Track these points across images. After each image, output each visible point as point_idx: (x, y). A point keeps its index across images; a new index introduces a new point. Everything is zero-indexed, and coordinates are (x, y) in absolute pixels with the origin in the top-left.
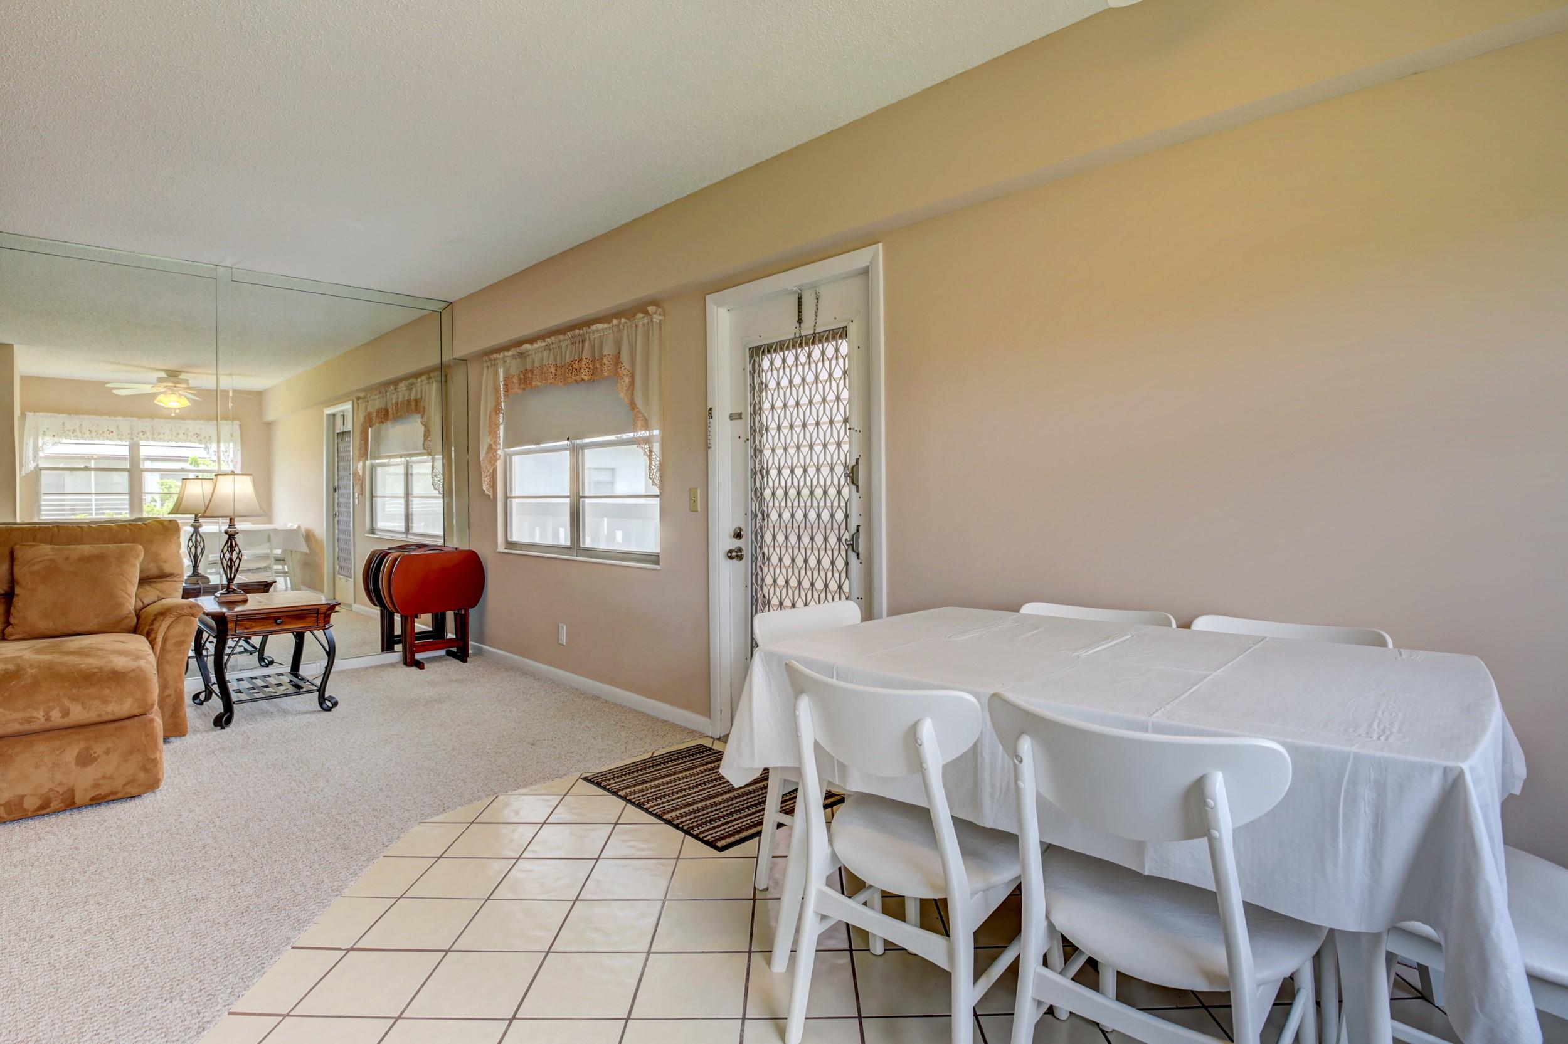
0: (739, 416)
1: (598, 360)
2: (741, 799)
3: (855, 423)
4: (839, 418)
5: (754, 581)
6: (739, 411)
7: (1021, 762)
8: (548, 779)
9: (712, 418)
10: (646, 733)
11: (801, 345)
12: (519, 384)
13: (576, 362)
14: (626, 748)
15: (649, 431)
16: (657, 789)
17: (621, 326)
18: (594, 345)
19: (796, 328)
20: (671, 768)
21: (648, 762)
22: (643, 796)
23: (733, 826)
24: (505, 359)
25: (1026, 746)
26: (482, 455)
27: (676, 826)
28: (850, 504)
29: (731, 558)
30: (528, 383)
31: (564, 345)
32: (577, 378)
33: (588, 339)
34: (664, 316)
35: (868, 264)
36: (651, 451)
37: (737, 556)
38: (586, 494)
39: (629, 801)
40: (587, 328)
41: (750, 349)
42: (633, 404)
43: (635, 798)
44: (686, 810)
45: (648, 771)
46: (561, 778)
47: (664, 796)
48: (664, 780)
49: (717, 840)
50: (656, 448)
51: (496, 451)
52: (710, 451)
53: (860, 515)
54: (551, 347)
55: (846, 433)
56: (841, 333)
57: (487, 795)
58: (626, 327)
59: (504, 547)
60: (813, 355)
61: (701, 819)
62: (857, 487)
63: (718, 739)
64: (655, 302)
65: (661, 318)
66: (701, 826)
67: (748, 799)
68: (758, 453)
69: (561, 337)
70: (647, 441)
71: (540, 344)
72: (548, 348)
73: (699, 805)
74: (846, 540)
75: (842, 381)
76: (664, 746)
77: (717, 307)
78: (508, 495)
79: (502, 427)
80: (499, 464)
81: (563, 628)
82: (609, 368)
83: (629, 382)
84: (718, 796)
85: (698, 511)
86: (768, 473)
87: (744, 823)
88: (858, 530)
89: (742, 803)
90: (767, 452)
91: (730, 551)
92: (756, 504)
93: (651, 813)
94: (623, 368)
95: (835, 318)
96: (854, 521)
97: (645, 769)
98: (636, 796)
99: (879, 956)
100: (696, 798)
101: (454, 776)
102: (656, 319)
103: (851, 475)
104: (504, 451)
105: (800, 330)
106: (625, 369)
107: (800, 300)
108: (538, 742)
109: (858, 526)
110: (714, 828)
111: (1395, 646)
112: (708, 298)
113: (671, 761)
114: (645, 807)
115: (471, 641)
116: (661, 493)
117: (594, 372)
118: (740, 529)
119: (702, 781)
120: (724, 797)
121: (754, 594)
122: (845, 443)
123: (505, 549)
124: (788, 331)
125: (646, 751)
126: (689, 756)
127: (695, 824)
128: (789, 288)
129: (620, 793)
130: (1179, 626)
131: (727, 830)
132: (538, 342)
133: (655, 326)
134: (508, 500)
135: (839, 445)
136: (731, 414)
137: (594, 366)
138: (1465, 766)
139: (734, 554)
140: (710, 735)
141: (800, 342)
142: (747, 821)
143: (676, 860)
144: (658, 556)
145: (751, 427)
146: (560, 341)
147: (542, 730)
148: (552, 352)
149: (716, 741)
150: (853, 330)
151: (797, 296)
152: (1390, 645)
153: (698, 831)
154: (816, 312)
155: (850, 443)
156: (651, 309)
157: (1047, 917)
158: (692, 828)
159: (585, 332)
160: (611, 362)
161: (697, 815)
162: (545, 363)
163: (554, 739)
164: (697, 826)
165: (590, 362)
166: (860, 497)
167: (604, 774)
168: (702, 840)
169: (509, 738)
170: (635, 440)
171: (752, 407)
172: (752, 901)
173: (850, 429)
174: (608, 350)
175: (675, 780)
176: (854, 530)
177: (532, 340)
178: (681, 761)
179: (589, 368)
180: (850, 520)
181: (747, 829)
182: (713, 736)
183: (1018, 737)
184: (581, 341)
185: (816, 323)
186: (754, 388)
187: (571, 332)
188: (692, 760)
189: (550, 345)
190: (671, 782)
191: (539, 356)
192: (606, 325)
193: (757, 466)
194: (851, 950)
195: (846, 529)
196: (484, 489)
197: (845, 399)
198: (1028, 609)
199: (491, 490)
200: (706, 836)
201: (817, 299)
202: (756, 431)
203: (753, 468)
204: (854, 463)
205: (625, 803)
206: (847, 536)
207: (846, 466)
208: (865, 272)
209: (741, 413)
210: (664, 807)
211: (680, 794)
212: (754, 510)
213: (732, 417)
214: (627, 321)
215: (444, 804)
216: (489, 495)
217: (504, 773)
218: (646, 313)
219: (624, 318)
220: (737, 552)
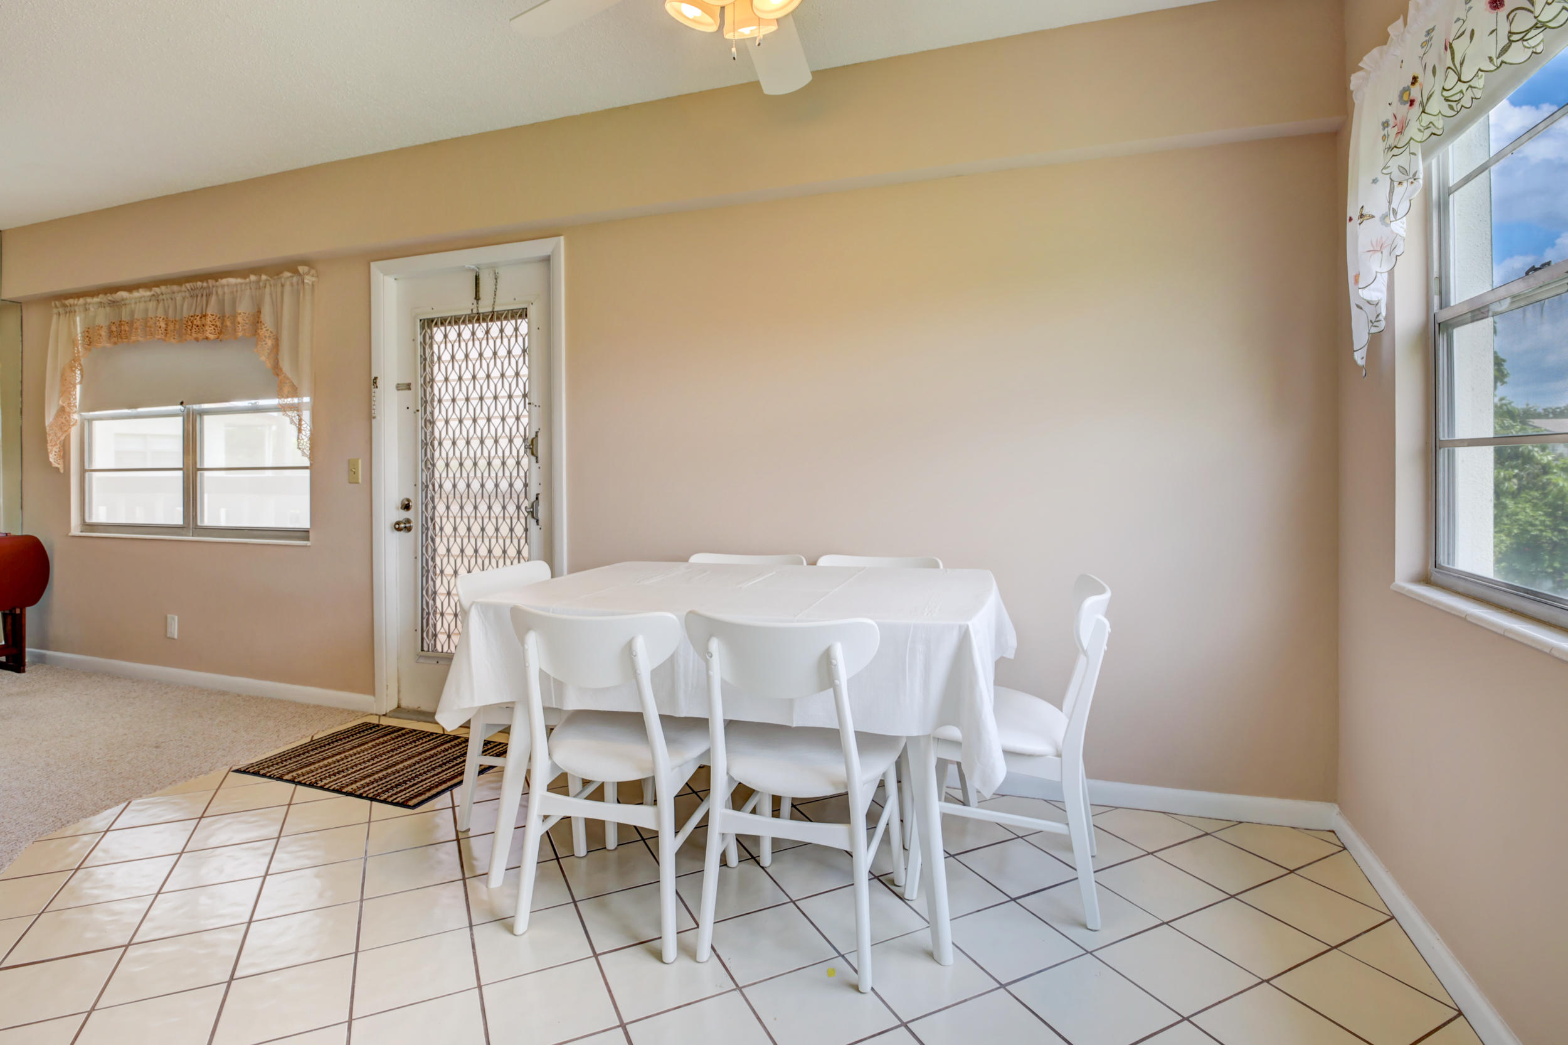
0: (408, 387)
1: (228, 318)
2: (424, 763)
3: (535, 398)
4: (518, 393)
5: (424, 552)
6: (407, 381)
7: (711, 657)
8: (191, 777)
9: (377, 387)
10: (297, 719)
11: (478, 320)
12: (110, 336)
13: (198, 318)
14: (278, 736)
15: (297, 396)
16: (328, 768)
17: (261, 284)
18: (224, 300)
19: (473, 304)
20: (338, 747)
21: (310, 745)
22: (313, 776)
23: (422, 786)
24: (87, 306)
25: (715, 645)
26: (49, 419)
27: (360, 796)
28: (530, 474)
29: (399, 529)
30: (123, 336)
31: (179, 297)
32: (200, 336)
33: (214, 293)
34: (317, 277)
35: (549, 253)
36: (300, 420)
37: (405, 527)
38: (206, 466)
39: (300, 783)
40: (214, 281)
41: (421, 320)
42: (277, 368)
43: (304, 779)
44: (367, 780)
45: (311, 753)
46: (206, 773)
47: (339, 773)
48: (334, 759)
49: (408, 800)
50: (306, 416)
51: (69, 414)
52: (374, 421)
53: (540, 484)
54: (161, 297)
55: (525, 407)
56: (522, 314)
57: (116, 803)
58: (268, 286)
59: (79, 530)
60: (491, 331)
61: (386, 786)
62: (537, 458)
63: (384, 715)
64: (304, 262)
65: (314, 279)
66: (387, 791)
67: (431, 762)
68: (428, 424)
69: (175, 288)
70: (296, 408)
71: (143, 293)
72: (156, 298)
73: (380, 775)
74: (526, 508)
75: (522, 358)
76: (324, 729)
77: (385, 275)
78: (87, 467)
79: (78, 387)
80: (74, 432)
81: (174, 619)
82: (245, 328)
83: (272, 344)
84: (398, 764)
85: (358, 483)
86: (440, 444)
87: (433, 782)
88: (537, 498)
89: (426, 766)
90: (440, 424)
91: (398, 523)
92: (427, 475)
93: (328, 790)
94: (264, 329)
95: (515, 299)
96: (534, 490)
97: (308, 752)
98: (305, 777)
99: (584, 857)
100: (374, 769)
101: (60, 791)
102: (308, 280)
103: (531, 447)
104: (81, 415)
105: (477, 307)
106: (267, 330)
107: (477, 279)
108: (163, 744)
109: (538, 495)
110: (402, 791)
111: (944, 566)
112: (372, 264)
113: (337, 741)
114: (319, 785)
115: (31, 647)
116: (311, 464)
117: (221, 332)
118: (408, 500)
119: (378, 754)
120: (406, 764)
121: (424, 565)
122: (525, 416)
123: (81, 532)
124: (466, 306)
125: (303, 736)
126: (356, 734)
127: (380, 791)
128: (467, 266)
129: (286, 777)
130: (808, 564)
131: (416, 791)
132: (140, 290)
133: (307, 287)
134: (87, 474)
135: (518, 418)
136: (398, 384)
137: (222, 323)
138: (970, 624)
139: (402, 525)
140: (375, 712)
141: (478, 318)
142: (435, 779)
143: (367, 824)
144: (308, 531)
145: (422, 398)
146: (174, 293)
147: (163, 731)
148: (161, 304)
149: (382, 718)
150: (532, 312)
151: (475, 275)
152: (941, 567)
153: (386, 796)
154: (495, 292)
155: (530, 417)
156: (301, 269)
157: (728, 773)
158: (378, 795)
159: (211, 285)
160: (247, 321)
161: (379, 783)
162: (150, 314)
163: (184, 739)
164: (383, 792)
165: (217, 319)
166: (539, 468)
167: (259, 763)
168: (391, 803)
169: (122, 745)
170: (280, 407)
171: (422, 379)
172: (456, 842)
173: (530, 404)
174: (244, 308)
175: (346, 757)
176: (533, 498)
177: (131, 288)
178: (348, 740)
179: (216, 326)
180: (530, 490)
181: (437, 786)
182: (379, 714)
183: (708, 640)
184: (205, 294)
185: (494, 302)
186: (425, 359)
187: (191, 284)
188: (360, 737)
189: (158, 296)
190: (342, 759)
191: (142, 306)
192: (239, 280)
193: (428, 437)
194: (558, 859)
195: (526, 497)
196: (51, 460)
197: (524, 376)
198: (695, 559)
199: (61, 462)
200: (396, 799)
201: (496, 279)
202: (426, 402)
203: (423, 439)
204: (533, 435)
205: (294, 785)
206: (526, 504)
207: (525, 440)
208: (547, 260)
209: (410, 384)
210: (341, 782)
211: (355, 769)
212: (424, 481)
213: (399, 387)
214: (269, 278)
215: (60, 819)
216: (57, 469)
217: (130, 779)
218: (296, 272)
219: (266, 274)
220: (405, 524)
